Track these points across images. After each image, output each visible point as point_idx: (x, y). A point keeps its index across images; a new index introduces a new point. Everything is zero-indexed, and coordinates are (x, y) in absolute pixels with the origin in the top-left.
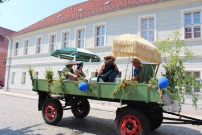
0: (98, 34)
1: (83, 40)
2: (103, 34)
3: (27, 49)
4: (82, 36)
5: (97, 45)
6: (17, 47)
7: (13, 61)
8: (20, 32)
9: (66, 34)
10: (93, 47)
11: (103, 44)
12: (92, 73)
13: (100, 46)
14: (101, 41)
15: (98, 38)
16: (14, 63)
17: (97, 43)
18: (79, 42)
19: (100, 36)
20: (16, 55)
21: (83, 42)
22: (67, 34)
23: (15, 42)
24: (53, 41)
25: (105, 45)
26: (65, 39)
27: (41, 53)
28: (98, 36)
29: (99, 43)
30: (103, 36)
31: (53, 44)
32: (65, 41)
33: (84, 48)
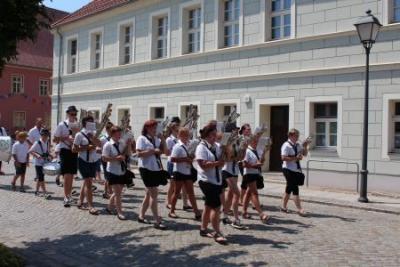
0: (273, 9)
1: (237, 26)
2: (287, 6)
3: (98, 56)
4: (232, 15)
5: (273, 37)
6: (74, 52)
7: (66, 85)
8: (78, 13)
9: (191, 13)
11: (287, 33)
12: (262, 106)
13: (282, 39)
14: (282, 27)
15: (273, 19)
16: (69, 90)
17: (273, 31)
18: (227, 30)
19: (280, 13)
20: (73, 70)
21: (237, 31)
22: (196, 13)
23: (67, 39)
24: (160, 32)
25: (292, 37)
26: (191, 25)
27: (132, 62)
28: (275, 14)
29: (276, 32)
30: (286, 12)
31: (160, 38)
32: (191, 31)
33: (240, 45)
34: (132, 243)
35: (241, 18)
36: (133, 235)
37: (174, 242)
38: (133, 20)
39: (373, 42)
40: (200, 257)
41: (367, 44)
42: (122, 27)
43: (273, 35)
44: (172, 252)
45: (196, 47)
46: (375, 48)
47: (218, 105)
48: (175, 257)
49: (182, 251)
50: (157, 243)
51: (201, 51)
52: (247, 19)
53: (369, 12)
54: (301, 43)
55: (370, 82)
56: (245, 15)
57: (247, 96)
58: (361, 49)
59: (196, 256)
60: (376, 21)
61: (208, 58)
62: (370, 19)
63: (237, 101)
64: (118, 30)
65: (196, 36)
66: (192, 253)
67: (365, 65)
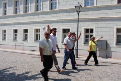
0: (52, 0)
1: (41, 5)
4: (39, 2)
10: (48, 10)
11: (56, 8)
13: (54, 10)
14: (54, 6)
15: (52, 3)
17: (51, 7)
18: (37, 6)
24: (16, 6)
25: (57, 9)
26: (26, 4)
27: (7, 15)
29: (52, 7)
30: (55, 2)
31: (16, 7)
32: (26, 6)
33: (41, 11)
34: (7, 72)
35: (42, 2)
36: (7, 70)
37: (20, 71)
38: (7, 1)
39: (80, 12)
40: (28, 76)
41: (78, 12)
42: (3, 3)
43: (51, 8)
44: (20, 75)
45: (28, 10)
46: (80, 13)
47: (35, 29)
48: (21, 76)
49: (23, 74)
50: (15, 72)
51: (29, 12)
52: (43, 3)
53: (79, 3)
54: (59, 11)
55: (79, 23)
56: (43, 2)
57: (43, 26)
58: (76, 13)
59: (27, 75)
60: (81, 6)
61: (31, 15)
62: (79, 5)
63: (40, 28)
64: (2, 4)
65: (28, 7)
66: (26, 75)
67: (77, 18)
